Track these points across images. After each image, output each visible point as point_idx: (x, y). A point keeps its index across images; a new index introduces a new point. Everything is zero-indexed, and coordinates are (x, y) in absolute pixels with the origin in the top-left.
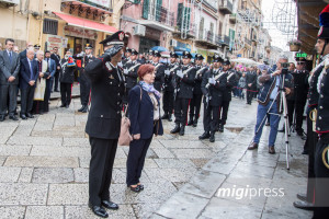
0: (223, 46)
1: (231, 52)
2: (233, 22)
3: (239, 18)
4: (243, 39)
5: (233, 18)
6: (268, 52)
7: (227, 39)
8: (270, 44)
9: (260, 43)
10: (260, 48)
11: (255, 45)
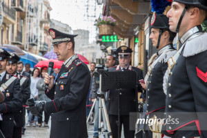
8: (48, 16)
9: (31, 14)
10: (32, 24)
11: (22, 17)
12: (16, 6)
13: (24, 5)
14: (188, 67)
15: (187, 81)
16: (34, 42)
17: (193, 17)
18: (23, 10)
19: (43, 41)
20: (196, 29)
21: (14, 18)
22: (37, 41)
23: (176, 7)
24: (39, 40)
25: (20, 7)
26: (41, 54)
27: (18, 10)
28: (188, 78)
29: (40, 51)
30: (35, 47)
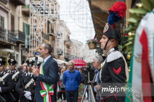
0: (18, 43)
1: (27, 50)
2: (26, 14)
3: (33, 11)
4: (40, 34)
5: (26, 9)
6: (68, 47)
7: (22, 35)
8: (69, 37)
9: (58, 37)
10: (59, 43)
11: (53, 39)
12: (50, 33)
13: (55, 32)
14: (109, 68)
15: (109, 75)
16: (60, 53)
17: (112, 43)
18: (54, 35)
19: (66, 52)
20: (113, 49)
21: (49, 40)
22: (62, 52)
23: (104, 38)
24: (63, 52)
25: (52, 34)
26: (65, 60)
27: (51, 35)
28: (109, 73)
29: (65, 58)
30: (61, 56)
